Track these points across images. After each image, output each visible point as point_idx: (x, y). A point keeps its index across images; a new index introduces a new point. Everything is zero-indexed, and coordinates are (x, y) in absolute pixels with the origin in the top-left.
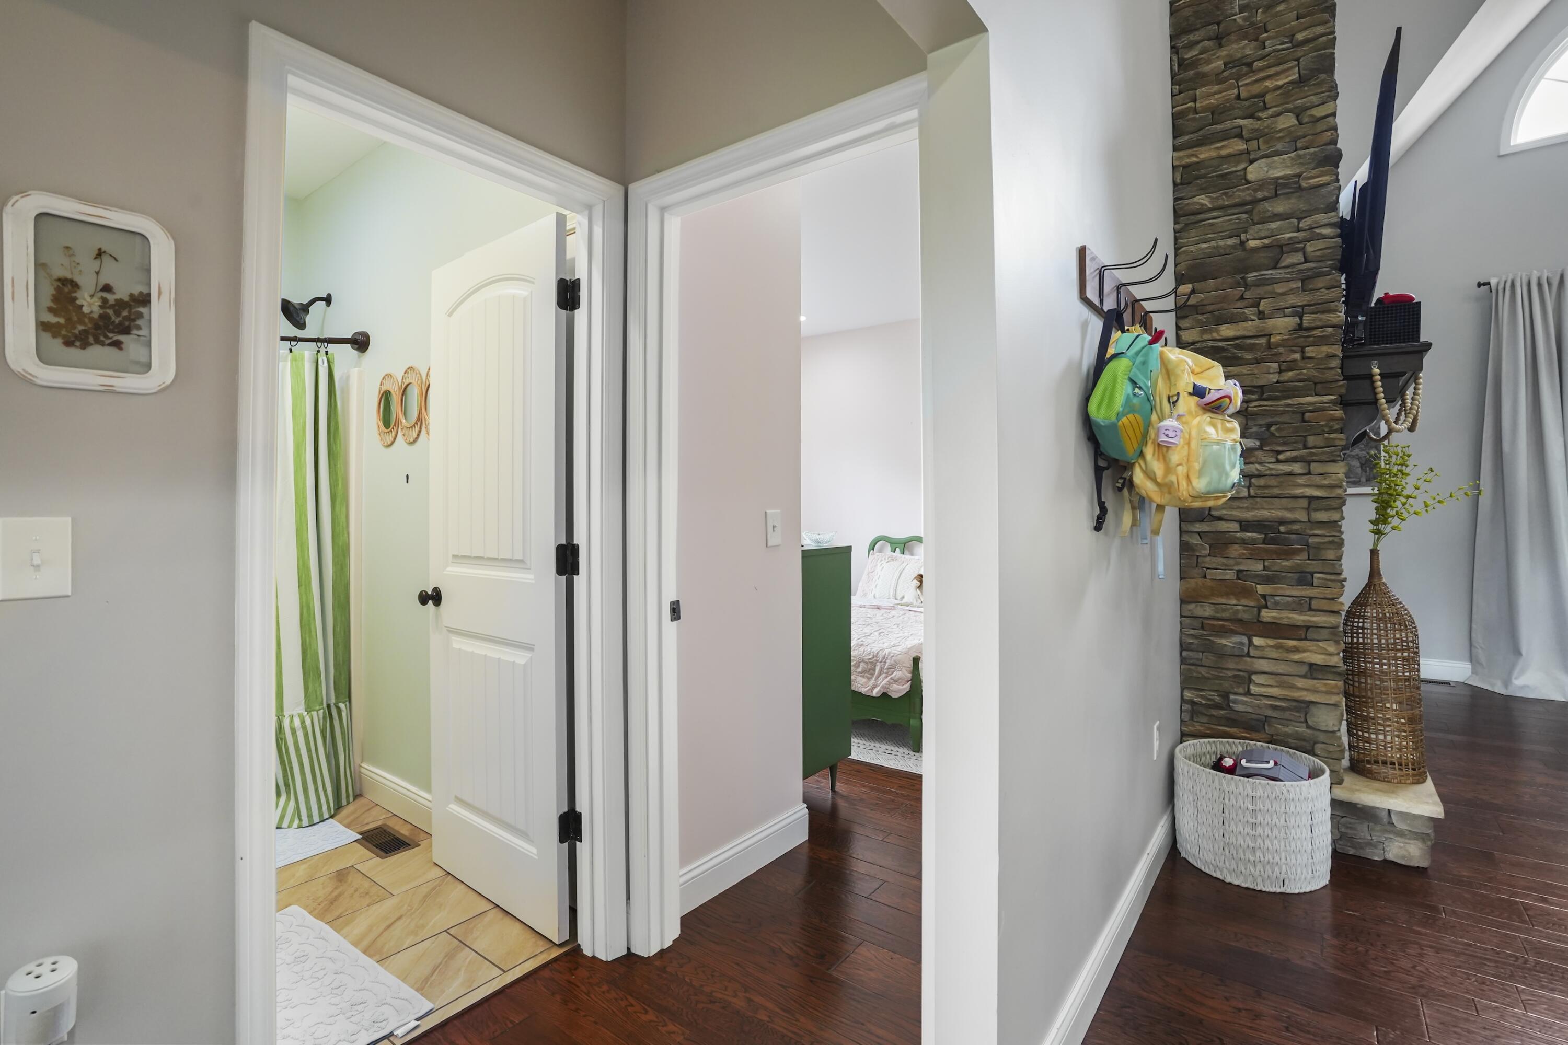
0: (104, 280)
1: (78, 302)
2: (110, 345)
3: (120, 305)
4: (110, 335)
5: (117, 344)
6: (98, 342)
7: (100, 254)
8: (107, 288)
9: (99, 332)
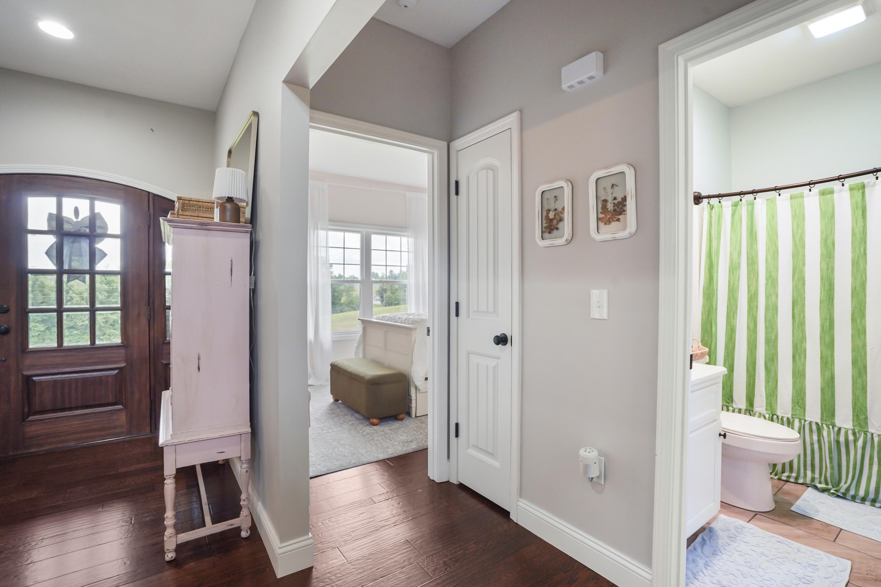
0: (614, 195)
1: (607, 207)
2: (616, 221)
3: (619, 203)
4: (616, 217)
5: (618, 220)
6: (614, 221)
7: (613, 186)
8: (615, 199)
9: (613, 217)
